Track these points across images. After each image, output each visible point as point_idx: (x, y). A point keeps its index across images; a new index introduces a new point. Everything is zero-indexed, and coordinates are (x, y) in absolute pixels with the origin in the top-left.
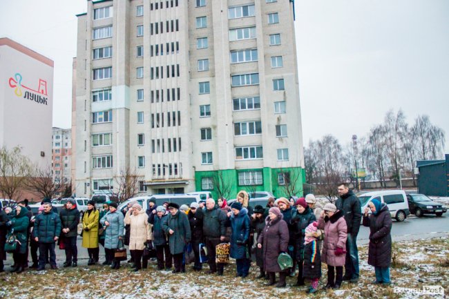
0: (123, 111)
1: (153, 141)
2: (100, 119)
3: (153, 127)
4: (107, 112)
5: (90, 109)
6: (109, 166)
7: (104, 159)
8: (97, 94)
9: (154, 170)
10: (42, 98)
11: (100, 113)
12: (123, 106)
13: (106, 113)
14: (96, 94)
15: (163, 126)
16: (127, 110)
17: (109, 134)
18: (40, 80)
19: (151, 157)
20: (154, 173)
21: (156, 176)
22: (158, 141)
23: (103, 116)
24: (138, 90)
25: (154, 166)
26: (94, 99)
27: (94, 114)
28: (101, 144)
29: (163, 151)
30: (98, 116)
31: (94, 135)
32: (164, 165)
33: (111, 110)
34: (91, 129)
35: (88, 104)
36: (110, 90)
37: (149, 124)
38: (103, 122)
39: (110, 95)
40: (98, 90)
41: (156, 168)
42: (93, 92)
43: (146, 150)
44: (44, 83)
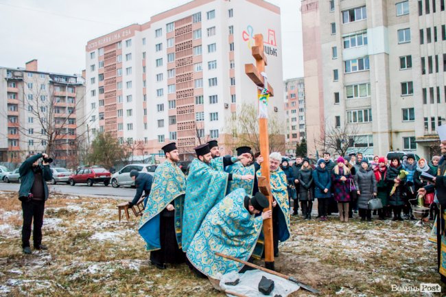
0: (383, 57)
1: (424, 90)
2: (354, 68)
3: (424, 72)
4: (362, 59)
5: (342, 57)
6: (366, 120)
7: (360, 112)
8: (349, 39)
9: (426, 124)
10: (272, 49)
11: (354, 61)
12: (382, 50)
13: (361, 61)
14: (346, 39)
15: (437, 71)
16: (387, 55)
17: (365, 84)
18: (269, 30)
19: (423, 109)
20: (427, 128)
21: (430, 131)
22: (432, 90)
23: (357, 64)
24: (398, 31)
25: (426, 119)
26: (345, 45)
27: (345, 62)
28: (356, 95)
29: (439, 101)
30: (352, 65)
31: (347, 87)
32: (440, 118)
33: (367, 57)
34: (344, 80)
35: (338, 51)
36: (365, 33)
37: (419, 70)
38: (358, 70)
39: (366, 39)
40: (350, 34)
41: (429, 122)
42: (344, 38)
43: (414, 100)
44: (272, 33)
